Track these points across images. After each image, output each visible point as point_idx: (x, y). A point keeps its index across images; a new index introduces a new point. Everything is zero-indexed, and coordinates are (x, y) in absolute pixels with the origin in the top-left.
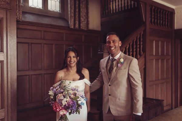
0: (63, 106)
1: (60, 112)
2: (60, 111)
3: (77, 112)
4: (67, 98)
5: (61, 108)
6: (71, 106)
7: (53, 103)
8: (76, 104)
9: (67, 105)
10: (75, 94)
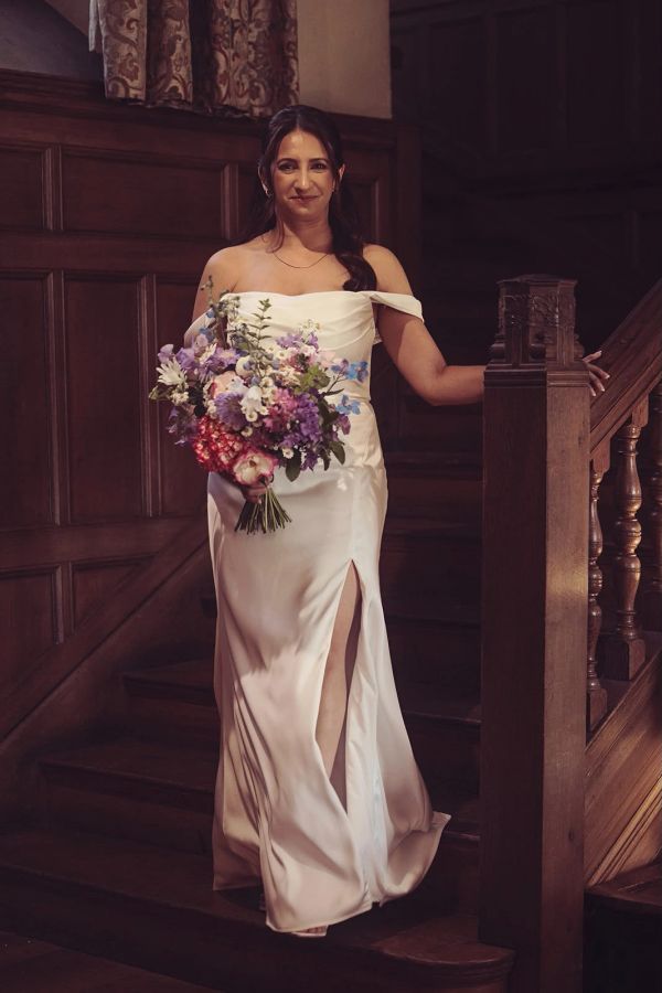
0: (249, 433)
1: (236, 468)
2: (234, 461)
3: (332, 456)
4: (266, 386)
5: (237, 447)
6: (293, 423)
7: (190, 432)
8: (316, 409)
9: (269, 423)
10: (302, 361)
